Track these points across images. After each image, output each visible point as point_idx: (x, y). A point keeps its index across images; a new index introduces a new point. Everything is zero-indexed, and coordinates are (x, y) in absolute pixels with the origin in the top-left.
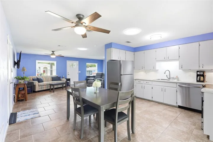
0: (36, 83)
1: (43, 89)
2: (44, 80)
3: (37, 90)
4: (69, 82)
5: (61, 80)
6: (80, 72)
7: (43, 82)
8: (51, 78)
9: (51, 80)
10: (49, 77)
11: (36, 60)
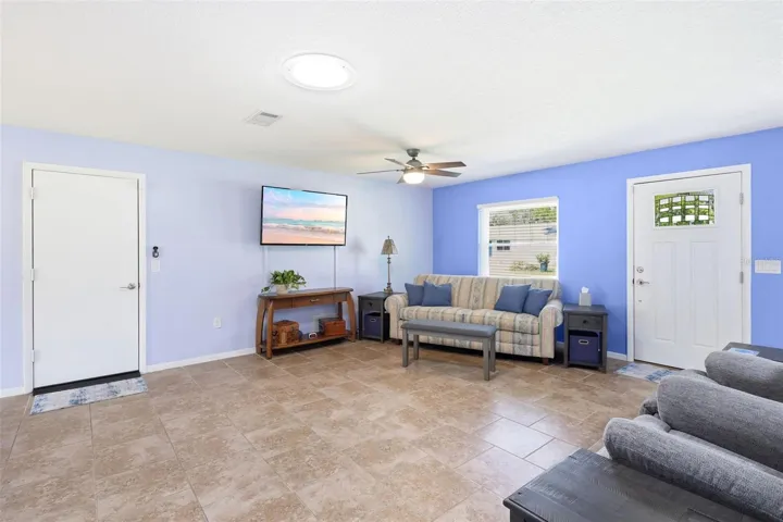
7: (452, 305)
11: (479, 206)
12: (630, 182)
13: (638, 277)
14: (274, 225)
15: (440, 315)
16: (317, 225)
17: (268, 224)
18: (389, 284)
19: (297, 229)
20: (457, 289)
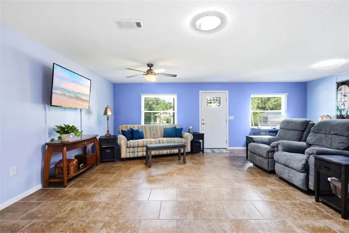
0: (122, 140)
1: (136, 155)
2: (147, 133)
3: (123, 155)
4: (201, 141)
5: (181, 137)
6: (232, 118)
7: (143, 138)
8: (163, 131)
9: (163, 135)
10: (158, 129)
11: (141, 94)
12: (200, 92)
13: (203, 122)
14: (59, 92)
15: (137, 143)
16: (79, 96)
17: (56, 91)
18: (108, 131)
19: (70, 97)
20: (144, 131)
